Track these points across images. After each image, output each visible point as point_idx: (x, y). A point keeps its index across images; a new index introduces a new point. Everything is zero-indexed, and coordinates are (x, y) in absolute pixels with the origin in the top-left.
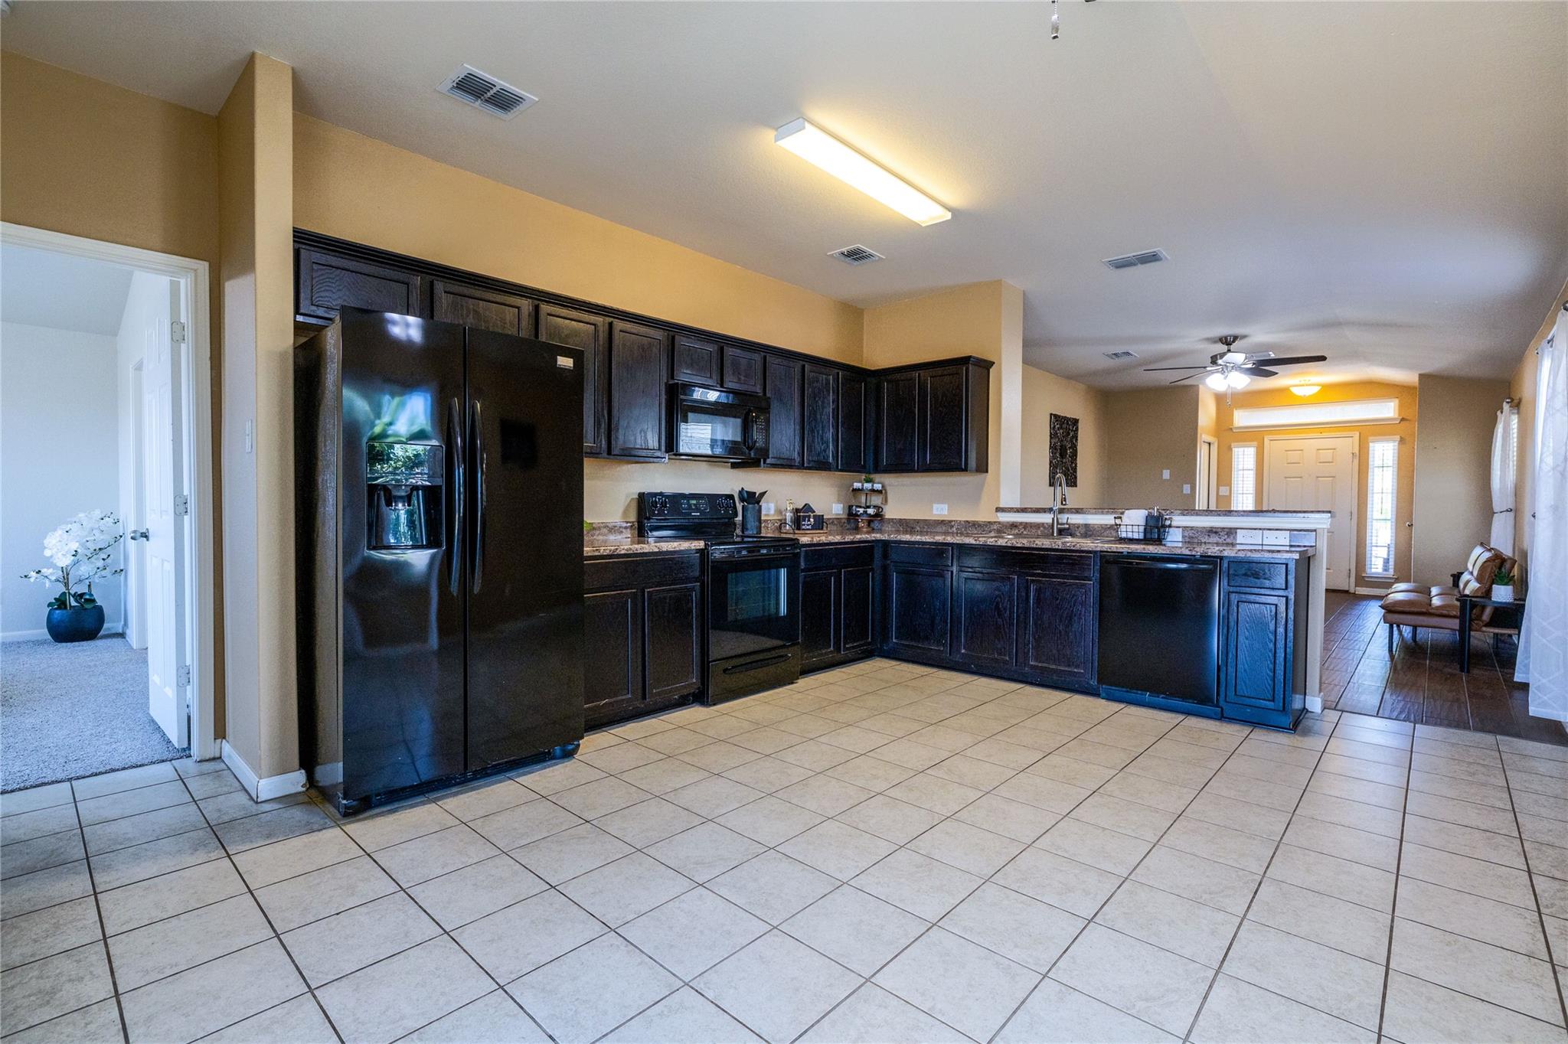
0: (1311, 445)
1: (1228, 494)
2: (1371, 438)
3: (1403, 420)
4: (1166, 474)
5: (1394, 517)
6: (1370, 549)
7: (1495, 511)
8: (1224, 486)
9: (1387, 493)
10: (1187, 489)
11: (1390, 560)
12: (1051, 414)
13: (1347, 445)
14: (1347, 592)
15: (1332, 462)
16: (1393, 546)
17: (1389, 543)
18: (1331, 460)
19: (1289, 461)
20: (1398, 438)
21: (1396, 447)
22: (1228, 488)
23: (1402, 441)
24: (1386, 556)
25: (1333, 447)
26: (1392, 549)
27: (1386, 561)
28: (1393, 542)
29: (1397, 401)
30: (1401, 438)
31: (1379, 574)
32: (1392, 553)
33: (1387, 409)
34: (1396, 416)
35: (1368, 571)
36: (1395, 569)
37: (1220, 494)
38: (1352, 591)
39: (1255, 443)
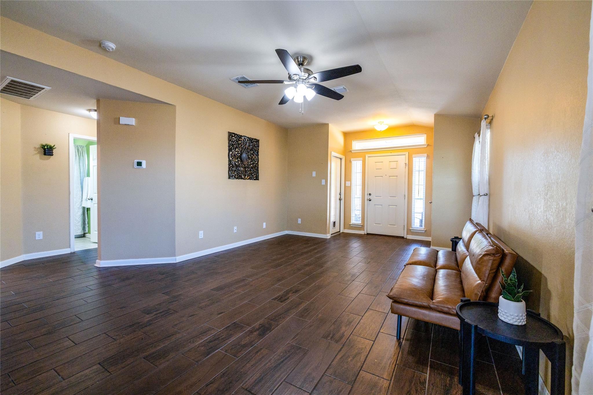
0: (386, 160)
1: (350, 185)
2: (413, 155)
3: (428, 145)
4: (314, 174)
5: (424, 197)
6: (413, 214)
7: (474, 195)
8: (348, 181)
9: (421, 185)
10: (323, 182)
11: (423, 221)
12: (229, 132)
13: (402, 159)
14: (403, 238)
15: (396, 168)
16: (424, 213)
17: (422, 211)
18: (395, 167)
19: (377, 168)
20: (426, 155)
21: (425, 160)
22: (350, 182)
23: (428, 157)
24: (421, 218)
25: (397, 160)
26: (424, 215)
27: (421, 221)
28: (424, 211)
29: (425, 135)
30: (427, 155)
31: (417, 228)
32: (424, 217)
33: (421, 140)
34: (425, 143)
35: (413, 226)
36: (425, 225)
37: (346, 185)
38: (405, 237)
39: (361, 159)
